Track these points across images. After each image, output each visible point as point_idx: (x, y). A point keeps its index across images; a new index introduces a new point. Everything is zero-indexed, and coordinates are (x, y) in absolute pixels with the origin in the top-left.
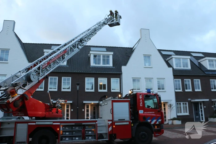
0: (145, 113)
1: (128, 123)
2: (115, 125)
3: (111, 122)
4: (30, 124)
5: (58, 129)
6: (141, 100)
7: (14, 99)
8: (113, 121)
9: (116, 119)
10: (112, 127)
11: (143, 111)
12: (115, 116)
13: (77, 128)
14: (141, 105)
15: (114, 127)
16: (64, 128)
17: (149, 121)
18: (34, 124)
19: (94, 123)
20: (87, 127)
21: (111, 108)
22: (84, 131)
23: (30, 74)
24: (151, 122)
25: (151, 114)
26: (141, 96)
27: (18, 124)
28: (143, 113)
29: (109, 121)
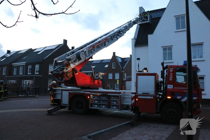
0: (175, 88)
1: (152, 98)
2: (138, 99)
3: (134, 95)
4: (70, 92)
5: (89, 97)
6: (172, 74)
7: (67, 71)
8: (137, 94)
9: (140, 92)
10: (135, 100)
11: (172, 86)
12: (139, 89)
13: (104, 98)
14: (170, 79)
15: (137, 100)
16: (94, 96)
17: (179, 97)
18: (72, 92)
19: (118, 95)
20: (112, 98)
21: (136, 81)
22: (109, 101)
23: (80, 54)
24: (181, 99)
25: (183, 89)
26: (172, 69)
27: (63, 92)
28: (172, 87)
29: (133, 93)
